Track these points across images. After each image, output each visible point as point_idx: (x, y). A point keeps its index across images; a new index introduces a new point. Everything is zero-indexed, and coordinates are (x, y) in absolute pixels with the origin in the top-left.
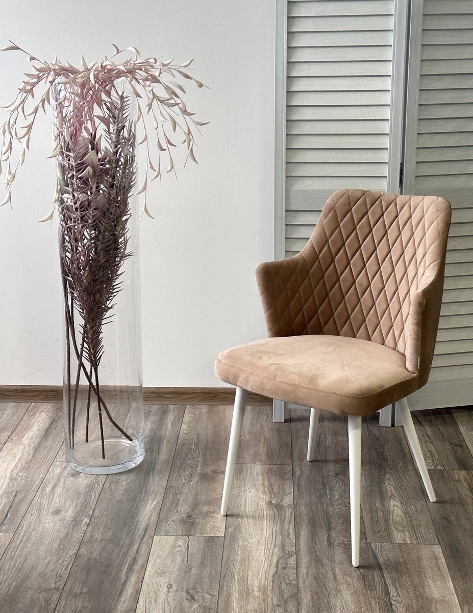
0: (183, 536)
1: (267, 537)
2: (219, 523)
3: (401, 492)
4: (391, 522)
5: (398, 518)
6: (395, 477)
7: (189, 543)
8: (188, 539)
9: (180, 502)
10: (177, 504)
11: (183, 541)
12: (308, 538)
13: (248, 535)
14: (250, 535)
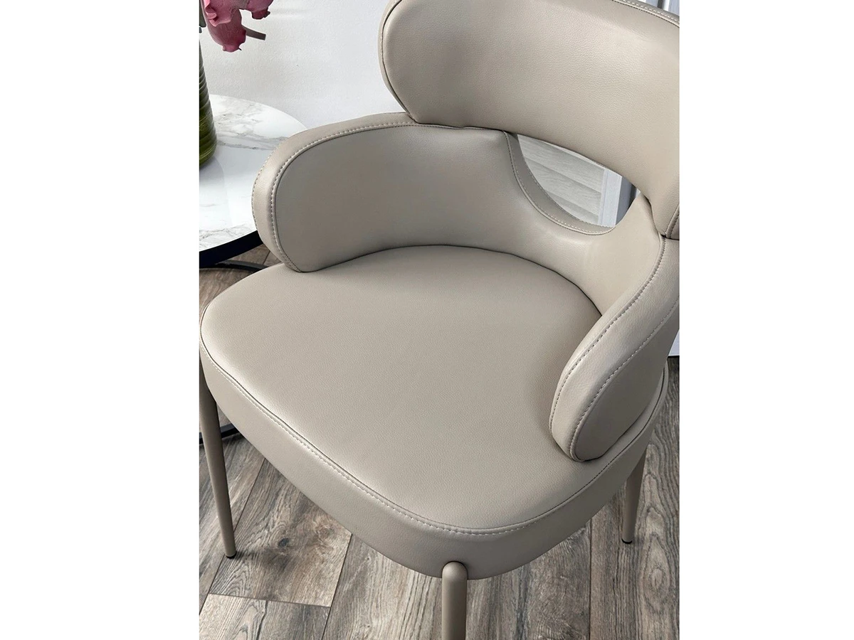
0: (257, 598)
1: (408, 615)
2: (332, 565)
3: (668, 497)
4: (641, 584)
5: (657, 572)
6: (663, 454)
7: (264, 620)
8: (264, 610)
9: (278, 502)
10: (273, 505)
11: (254, 616)
12: (481, 621)
13: (374, 604)
14: (377, 607)
